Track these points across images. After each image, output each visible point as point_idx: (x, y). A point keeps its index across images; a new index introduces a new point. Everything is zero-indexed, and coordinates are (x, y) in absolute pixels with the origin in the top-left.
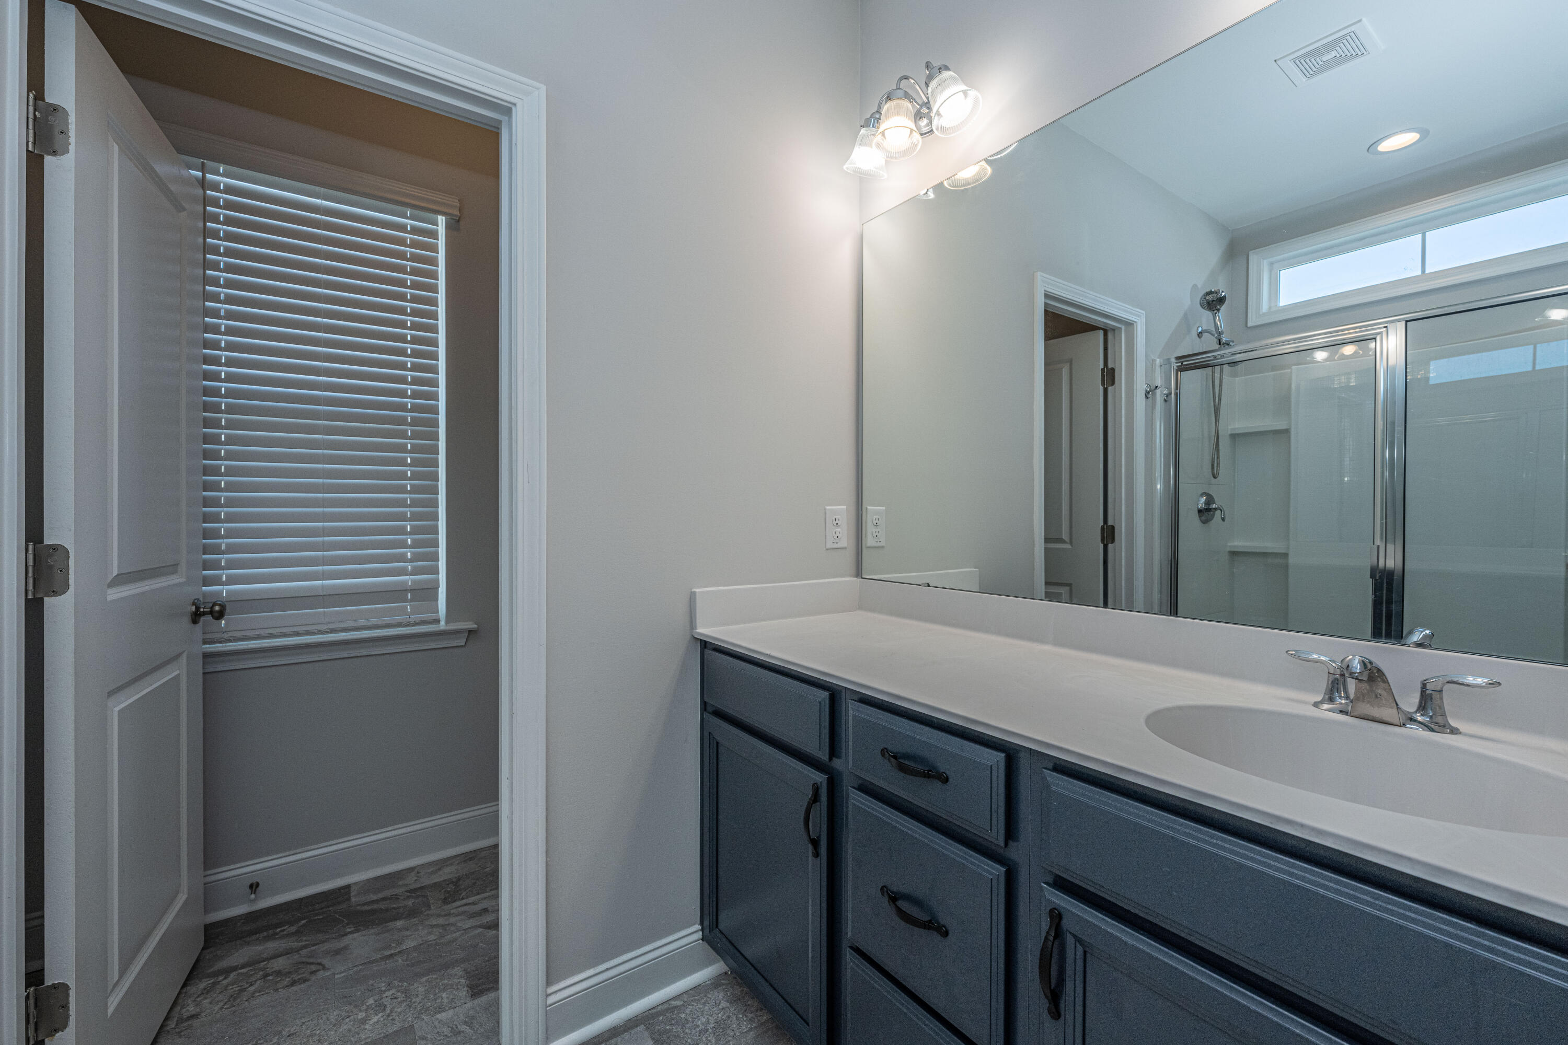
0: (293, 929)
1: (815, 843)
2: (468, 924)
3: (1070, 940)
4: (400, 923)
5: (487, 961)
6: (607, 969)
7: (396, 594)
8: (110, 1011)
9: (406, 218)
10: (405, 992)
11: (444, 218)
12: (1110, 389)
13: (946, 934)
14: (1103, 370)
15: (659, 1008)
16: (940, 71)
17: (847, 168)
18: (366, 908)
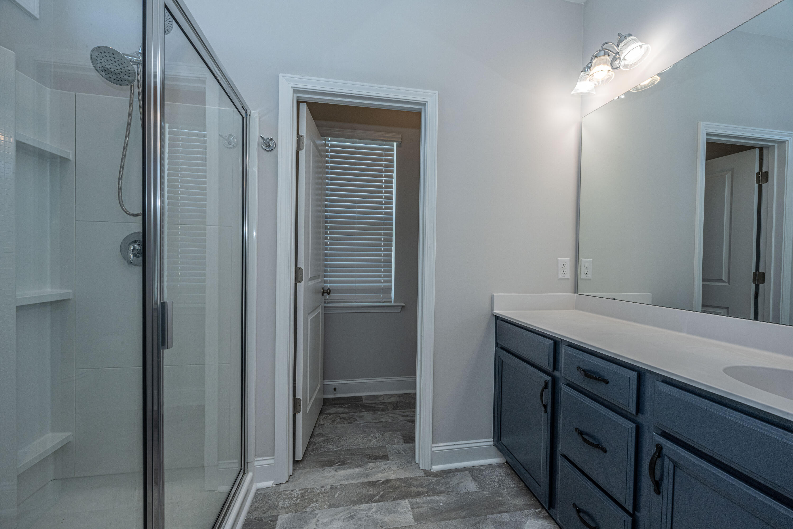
0: (347, 406)
1: (545, 407)
2: (402, 418)
3: (666, 460)
4: (379, 413)
5: (409, 433)
6: (454, 445)
7: (377, 290)
8: (308, 412)
9: (383, 145)
10: (382, 435)
11: (396, 143)
12: (764, 185)
13: (606, 452)
14: (758, 174)
15: (475, 467)
16: (625, 37)
17: (573, 93)
18: (367, 405)
